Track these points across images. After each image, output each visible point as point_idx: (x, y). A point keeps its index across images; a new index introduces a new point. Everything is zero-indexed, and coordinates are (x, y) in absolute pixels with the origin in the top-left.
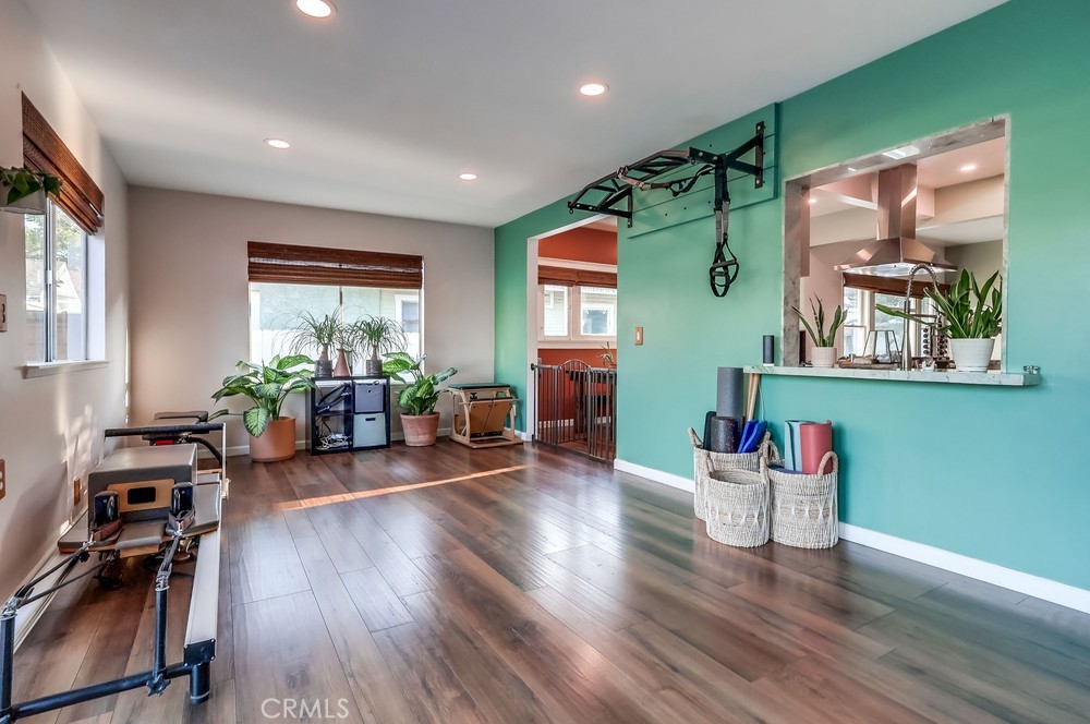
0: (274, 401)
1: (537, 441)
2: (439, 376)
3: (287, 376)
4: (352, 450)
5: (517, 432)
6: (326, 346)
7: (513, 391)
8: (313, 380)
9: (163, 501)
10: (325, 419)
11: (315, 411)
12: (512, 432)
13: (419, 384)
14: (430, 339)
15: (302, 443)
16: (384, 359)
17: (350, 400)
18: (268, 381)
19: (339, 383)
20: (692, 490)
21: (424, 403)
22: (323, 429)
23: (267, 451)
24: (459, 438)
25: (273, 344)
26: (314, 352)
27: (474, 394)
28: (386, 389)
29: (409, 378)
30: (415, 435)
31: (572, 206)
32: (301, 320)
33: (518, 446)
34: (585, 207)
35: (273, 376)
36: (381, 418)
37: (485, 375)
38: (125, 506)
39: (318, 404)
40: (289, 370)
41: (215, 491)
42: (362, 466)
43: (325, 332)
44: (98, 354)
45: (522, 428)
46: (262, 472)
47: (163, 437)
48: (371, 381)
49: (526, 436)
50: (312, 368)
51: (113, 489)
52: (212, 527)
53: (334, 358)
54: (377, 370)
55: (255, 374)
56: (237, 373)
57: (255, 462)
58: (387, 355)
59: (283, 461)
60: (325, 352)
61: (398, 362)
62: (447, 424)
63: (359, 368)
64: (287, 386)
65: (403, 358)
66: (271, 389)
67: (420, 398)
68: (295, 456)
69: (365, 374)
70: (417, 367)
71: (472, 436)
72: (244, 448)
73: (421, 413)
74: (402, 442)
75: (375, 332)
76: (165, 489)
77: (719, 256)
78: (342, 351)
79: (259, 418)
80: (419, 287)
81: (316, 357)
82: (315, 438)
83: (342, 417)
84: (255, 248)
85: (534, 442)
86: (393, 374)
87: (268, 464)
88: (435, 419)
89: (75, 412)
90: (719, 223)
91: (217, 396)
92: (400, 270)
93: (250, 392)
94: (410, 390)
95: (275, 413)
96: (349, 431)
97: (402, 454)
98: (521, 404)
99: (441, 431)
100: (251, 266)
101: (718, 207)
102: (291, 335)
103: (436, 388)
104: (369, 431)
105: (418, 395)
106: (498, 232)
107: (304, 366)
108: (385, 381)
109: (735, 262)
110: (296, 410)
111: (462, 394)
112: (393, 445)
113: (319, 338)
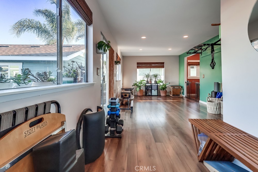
0: (140, 87)
1: (187, 97)
2: (167, 84)
3: (142, 83)
4: (152, 96)
5: (182, 95)
6: (148, 78)
7: (182, 87)
8: (146, 84)
9: (127, 96)
10: (148, 90)
11: (146, 89)
12: (181, 95)
13: (163, 85)
14: (166, 77)
15: (144, 94)
16: (157, 81)
17: (151, 87)
18: (139, 84)
19: (150, 84)
20: (206, 104)
21: (164, 88)
22: (147, 92)
23: (139, 94)
24: (171, 95)
25: (140, 78)
26: (146, 79)
27: (174, 87)
28: (157, 86)
29: (162, 84)
30: (162, 94)
31: (188, 53)
32: (144, 74)
33: (182, 97)
34: (191, 53)
35: (140, 83)
36: (156, 91)
37: (177, 84)
38: (124, 96)
39: (147, 88)
40: (142, 82)
41: (133, 97)
42: (153, 98)
43: (148, 76)
44: (120, 80)
45: (184, 95)
46: (138, 97)
47: (126, 90)
48: (155, 84)
49: (184, 96)
50: (146, 82)
51: (123, 94)
52: (132, 100)
53: (149, 80)
54: (156, 82)
55: (138, 82)
56: (135, 82)
57: (137, 96)
58: (158, 80)
59: (141, 96)
60: (148, 79)
61: (159, 81)
62: (169, 93)
63: (153, 82)
64: (142, 85)
65: (160, 80)
66: (140, 85)
67: (163, 88)
68: (143, 96)
69: (154, 83)
70: (163, 82)
71: (173, 95)
72: (136, 94)
73: (163, 90)
74: (160, 95)
75: (156, 76)
76: (128, 95)
77: (212, 62)
78: (150, 79)
79: (138, 89)
80: (164, 68)
81: (146, 80)
82: (146, 93)
83: (150, 90)
84: (138, 63)
85: (186, 97)
86: (159, 83)
87: (139, 96)
88: (166, 92)
89: (119, 86)
90: (212, 55)
91: (133, 86)
92: (161, 65)
93: (137, 85)
94: (161, 86)
95: (140, 89)
96: (151, 93)
97: (160, 97)
98: (183, 90)
99: (167, 94)
100: (137, 66)
101: (212, 52)
102: (143, 77)
103: (166, 86)
104: (154, 93)
105: (163, 87)
106: (180, 56)
107: (144, 82)
108: (157, 84)
109: (215, 63)
110: (143, 88)
111: (171, 87)
112: (159, 95)
113: (147, 77)
